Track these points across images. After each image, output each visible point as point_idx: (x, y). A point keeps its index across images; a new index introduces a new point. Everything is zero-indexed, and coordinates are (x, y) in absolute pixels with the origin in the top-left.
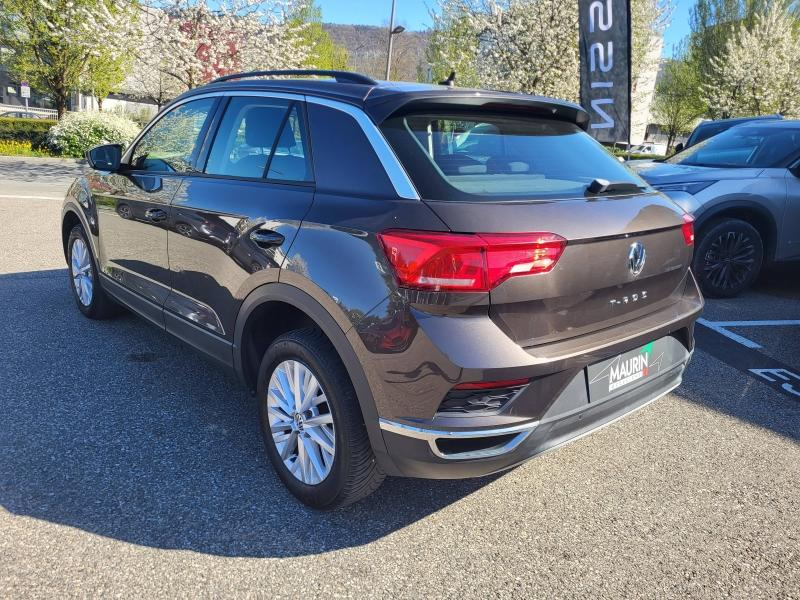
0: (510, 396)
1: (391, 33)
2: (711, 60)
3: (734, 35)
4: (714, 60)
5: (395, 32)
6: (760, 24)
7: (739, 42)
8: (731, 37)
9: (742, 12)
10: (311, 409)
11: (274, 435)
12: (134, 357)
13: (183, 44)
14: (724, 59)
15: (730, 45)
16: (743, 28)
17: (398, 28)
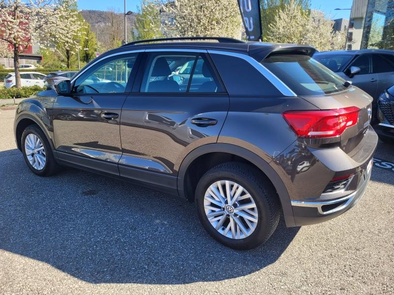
0: (348, 182)
1: (125, 15)
2: (269, 26)
3: (277, 14)
4: (270, 25)
5: (128, 14)
6: (288, 9)
7: (280, 17)
8: (276, 15)
9: (278, 3)
10: (236, 203)
11: (209, 219)
12: (85, 194)
13: (11, 22)
14: (274, 25)
15: (277, 18)
16: (281, 11)
17: (129, 12)
